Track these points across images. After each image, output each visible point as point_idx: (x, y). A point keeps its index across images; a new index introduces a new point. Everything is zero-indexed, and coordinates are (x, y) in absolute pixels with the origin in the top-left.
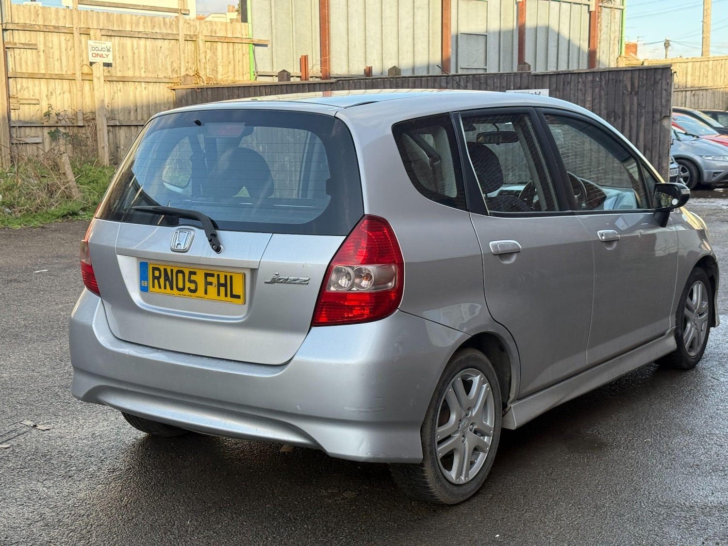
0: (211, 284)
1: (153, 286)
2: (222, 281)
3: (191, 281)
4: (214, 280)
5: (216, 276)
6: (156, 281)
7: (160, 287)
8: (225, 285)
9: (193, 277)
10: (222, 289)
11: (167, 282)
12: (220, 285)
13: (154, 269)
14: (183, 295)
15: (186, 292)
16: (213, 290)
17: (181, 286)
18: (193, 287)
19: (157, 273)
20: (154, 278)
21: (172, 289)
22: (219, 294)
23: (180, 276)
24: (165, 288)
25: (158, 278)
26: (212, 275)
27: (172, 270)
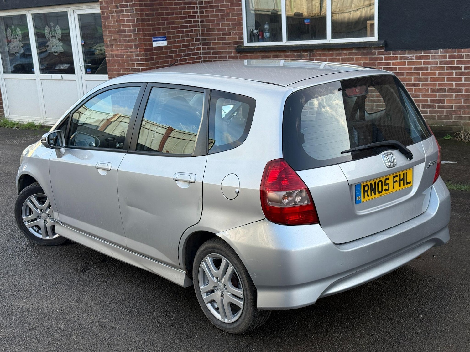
0: (396, 181)
1: (364, 197)
2: (402, 177)
3: (385, 185)
4: (397, 179)
5: (399, 176)
6: (366, 193)
7: (368, 196)
8: (403, 179)
9: (387, 182)
10: (402, 182)
11: (372, 191)
12: (400, 180)
13: (364, 186)
14: (382, 195)
15: (384, 192)
16: (397, 184)
17: (380, 190)
18: (386, 187)
19: (366, 188)
20: (365, 191)
21: (375, 194)
22: (400, 186)
23: (380, 184)
24: (371, 195)
25: (367, 191)
26: (397, 176)
27: (375, 183)
